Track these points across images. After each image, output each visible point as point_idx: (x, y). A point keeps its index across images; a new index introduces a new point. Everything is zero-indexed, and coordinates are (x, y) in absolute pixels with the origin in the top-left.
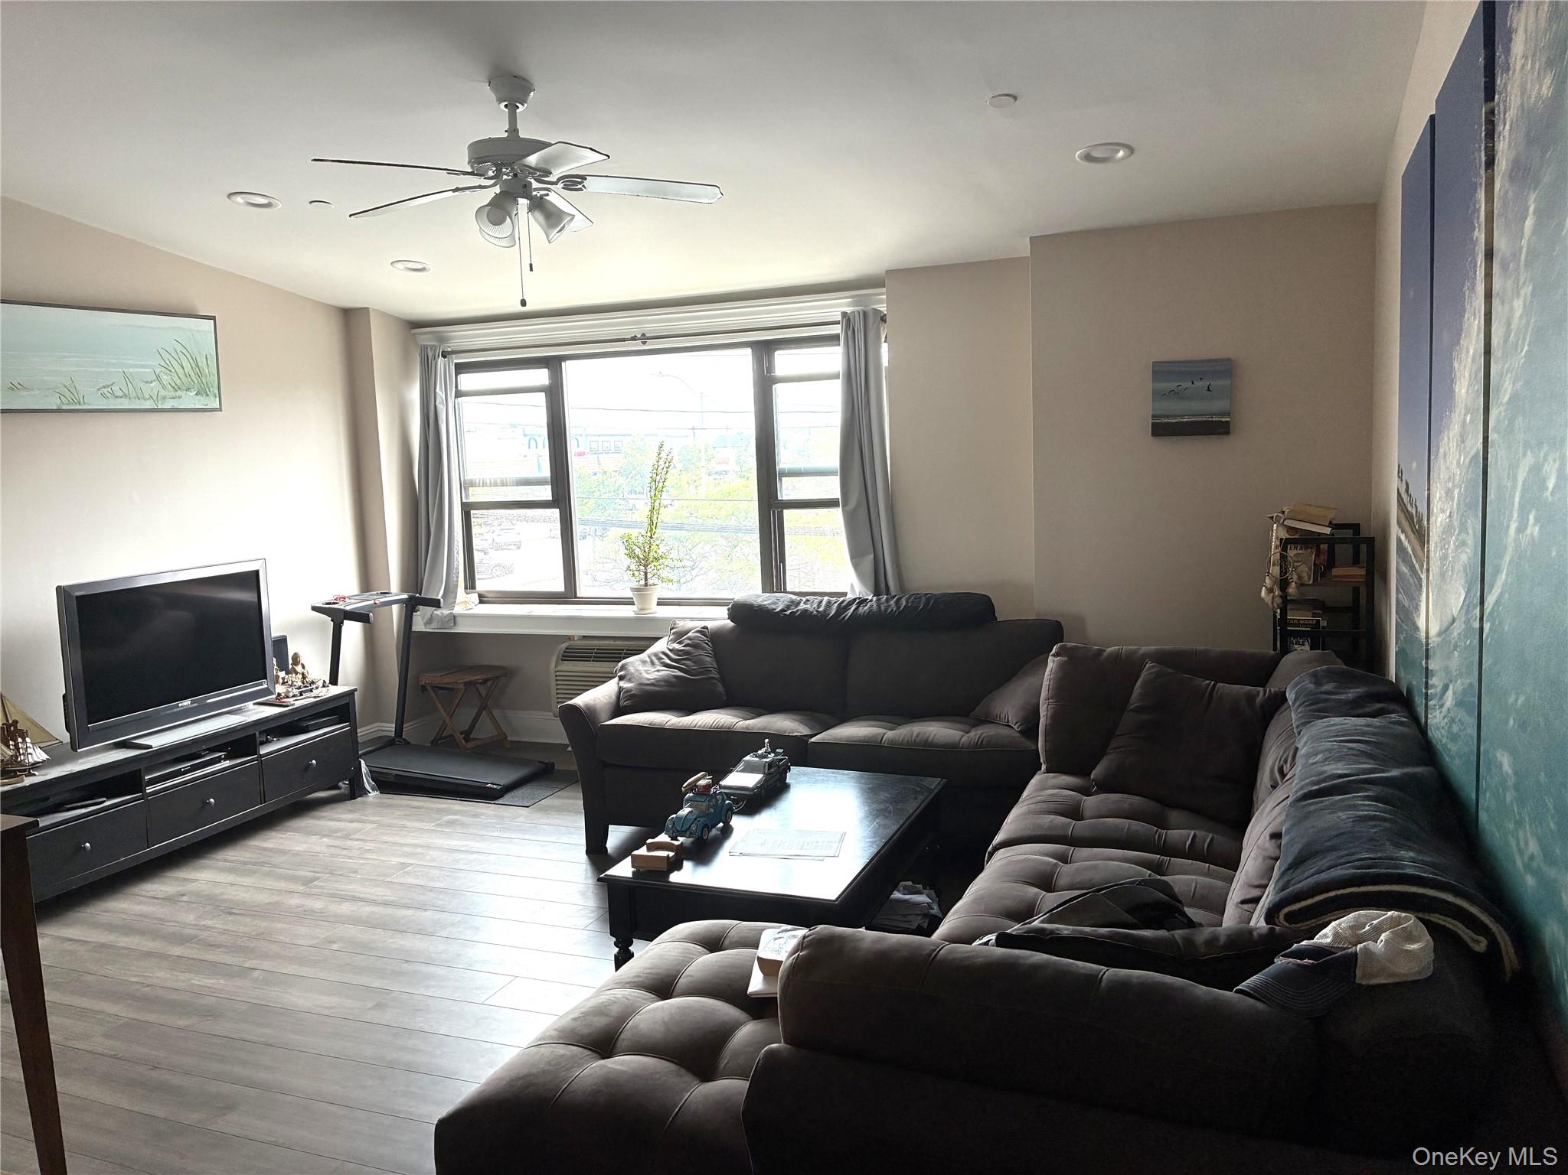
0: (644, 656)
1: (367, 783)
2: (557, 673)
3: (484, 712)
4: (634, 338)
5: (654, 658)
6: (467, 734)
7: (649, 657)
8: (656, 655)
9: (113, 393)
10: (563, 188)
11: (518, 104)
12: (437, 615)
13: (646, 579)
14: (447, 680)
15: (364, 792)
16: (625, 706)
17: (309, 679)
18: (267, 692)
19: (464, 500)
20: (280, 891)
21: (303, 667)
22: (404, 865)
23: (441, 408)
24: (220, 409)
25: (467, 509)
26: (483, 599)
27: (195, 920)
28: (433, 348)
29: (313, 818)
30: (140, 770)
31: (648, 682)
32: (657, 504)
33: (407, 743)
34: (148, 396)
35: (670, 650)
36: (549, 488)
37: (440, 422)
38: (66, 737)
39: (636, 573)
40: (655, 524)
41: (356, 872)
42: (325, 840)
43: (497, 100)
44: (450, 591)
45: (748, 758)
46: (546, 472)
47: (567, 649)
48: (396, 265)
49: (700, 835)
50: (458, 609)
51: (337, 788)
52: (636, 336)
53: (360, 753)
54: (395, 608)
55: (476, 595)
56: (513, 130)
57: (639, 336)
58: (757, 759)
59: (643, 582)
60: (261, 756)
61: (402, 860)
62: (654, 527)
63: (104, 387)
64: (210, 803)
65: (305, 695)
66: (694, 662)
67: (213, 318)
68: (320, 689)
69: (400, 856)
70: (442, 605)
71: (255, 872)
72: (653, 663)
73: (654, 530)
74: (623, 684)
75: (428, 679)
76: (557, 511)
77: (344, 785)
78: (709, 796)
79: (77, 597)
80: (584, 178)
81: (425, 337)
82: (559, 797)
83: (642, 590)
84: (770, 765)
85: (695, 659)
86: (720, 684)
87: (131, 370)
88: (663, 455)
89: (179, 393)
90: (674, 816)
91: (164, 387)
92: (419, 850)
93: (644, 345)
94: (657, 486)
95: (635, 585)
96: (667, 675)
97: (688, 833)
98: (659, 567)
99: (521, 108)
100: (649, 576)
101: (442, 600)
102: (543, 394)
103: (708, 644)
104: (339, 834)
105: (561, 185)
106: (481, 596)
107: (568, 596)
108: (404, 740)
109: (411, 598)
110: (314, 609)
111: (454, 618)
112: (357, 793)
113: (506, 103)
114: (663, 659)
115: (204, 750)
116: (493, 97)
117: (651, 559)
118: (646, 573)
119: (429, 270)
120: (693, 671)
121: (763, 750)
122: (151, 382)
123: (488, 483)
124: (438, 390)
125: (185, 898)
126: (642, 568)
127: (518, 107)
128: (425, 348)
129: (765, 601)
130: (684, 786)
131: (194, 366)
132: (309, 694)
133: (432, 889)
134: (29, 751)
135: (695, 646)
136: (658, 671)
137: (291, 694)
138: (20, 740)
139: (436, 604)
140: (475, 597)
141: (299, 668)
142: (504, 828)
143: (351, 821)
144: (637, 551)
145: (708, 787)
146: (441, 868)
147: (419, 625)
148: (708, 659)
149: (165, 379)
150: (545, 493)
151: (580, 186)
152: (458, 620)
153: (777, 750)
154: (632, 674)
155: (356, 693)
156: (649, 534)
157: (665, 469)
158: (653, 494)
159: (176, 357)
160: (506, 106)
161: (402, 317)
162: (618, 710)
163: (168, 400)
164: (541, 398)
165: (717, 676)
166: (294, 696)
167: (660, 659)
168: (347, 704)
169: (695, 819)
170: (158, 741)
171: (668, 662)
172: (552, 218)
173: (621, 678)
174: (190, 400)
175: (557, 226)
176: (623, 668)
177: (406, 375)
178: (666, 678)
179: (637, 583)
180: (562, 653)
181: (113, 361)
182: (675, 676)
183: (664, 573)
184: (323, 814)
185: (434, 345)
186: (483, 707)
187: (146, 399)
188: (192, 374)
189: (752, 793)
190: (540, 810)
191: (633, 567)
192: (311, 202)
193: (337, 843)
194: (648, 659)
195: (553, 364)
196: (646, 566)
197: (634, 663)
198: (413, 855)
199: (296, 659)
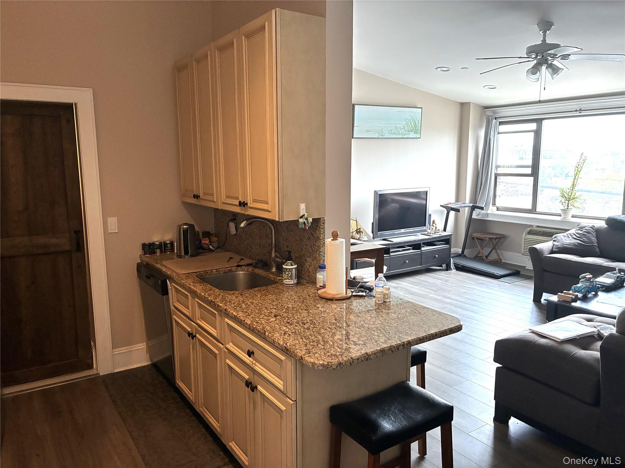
0: (565, 234)
1: (452, 266)
2: (525, 239)
3: (494, 250)
4: (576, 111)
5: (569, 235)
6: (487, 257)
7: (567, 235)
8: (570, 234)
9: (392, 132)
10: (561, 59)
11: (547, 31)
12: (481, 213)
13: (568, 206)
14: (482, 236)
15: (451, 269)
16: (556, 251)
17: (438, 229)
18: (425, 231)
19: (496, 172)
20: (427, 292)
21: (436, 225)
22: (466, 293)
23: (492, 138)
24: (420, 138)
25: (496, 176)
26: (498, 209)
27: (403, 294)
28: (492, 116)
29: (434, 274)
30: (389, 248)
31: (566, 244)
32: (577, 177)
33: (466, 256)
34: (401, 134)
35: (576, 233)
36: (530, 169)
37: (491, 143)
38: (371, 235)
39: (564, 204)
40: (575, 185)
41: (450, 291)
42: (439, 281)
43: (539, 30)
44: (487, 204)
45: (608, 273)
46: (530, 163)
47: (530, 230)
48: (485, 87)
49: (585, 293)
50: (489, 212)
51: (441, 266)
52: (577, 110)
53: (451, 256)
54: (467, 209)
55: (496, 207)
56: (544, 40)
57: (578, 110)
58: (612, 274)
59: (566, 207)
60: (422, 251)
61: (465, 291)
62: (574, 186)
63: (390, 131)
64: (406, 262)
65: (436, 234)
66: (587, 238)
67: (422, 108)
68: (441, 233)
69: (464, 290)
70: (484, 209)
71: (418, 285)
72: (568, 237)
73: (574, 187)
74: (554, 243)
75: (476, 235)
76: (533, 178)
77: (444, 266)
78: (590, 281)
79: (379, 194)
80: (569, 55)
81: (489, 112)
82: (522, 282)
83: (565, 211)
84: (618, 277)
85: (587, 237)
86: (597, 248)
87: (397, 125)
88: (583, 157)
89: (409, 133)
90: (575, 286)
91: (405, 131)
92: (471, 289)
93: (580, 113)
94: (578, 170)
95: (563, 208)
96: (575, 242)
97: (580, 292)
98: (574, 202)
99: (548, 32)
100: (569, 205)
101: (484, 207)
102: (533, 133)
103: (594, 233)
104: (443, 280)
105: (560, 58)
106: (497, 208)
107: (533, 210)
108: (465, 255)
109: (473, 206)
110: (441, 206)
111: (488, 215)
112: (448, 269)
113: (543, 31)
114: (573, 236)
115: (406, 246)
116: (538, 29)
117: (571, 198)
118: (568, 204)
119: (497, 88)
120: (586, 242)
121: (615, 272)
122: (402, 129)
123: (505, 166)
124: (491, 132)
125: (399, 288)
126: (567, 202)
127: (547, 32)
128: (489, 116)
129: (623, 218)
130: (581, 276)
131: (414, 124)
132: (437, 233)
133: (476, 301)
134: (363, 237)
135: (588, 233)
136: (571, 240)
137: (432, 233)
138: (361, 233)
139: (482, 208)
140: (495, 208)
141: (434, 225)
142: (501, 288)
143: (447, 277)
144: (566, 195)
145: (590, 278)
146: (479, 296)
147: (474, 216)
148: (594, 238)
149: (406, 128)
150: (529, 171)
151: (567, 58)
152: (489, 215)
153: (621, 273)
154: (559, 240)
155: (452, 235)
156: (572, 189)
157: (583, 163)
158: (576, 172)
159: (410, 121)
160: (542, 32)
161: (482, 105)
162: (552, 252)
163: (406, 135)
164: (532, 134)
165: (597, 245)
166: (433, 233)
167: (572, 236)
168: (449, 239)
169: (584, 288)
170: (396, 240)
171: (575, 237)
172: (555, 70)
173: (554, 241)
174: (412, 135)
175: (557, 73)
176: (555, 237)
177: (480, 127)
178: (574, 243)
179: (564, 208)
180: (528, 231)
181: (393, 123)
182: (578, 243)
183: (575, 205)
184: (438, 273)
185: (492, 115)
186: (494, 248)
187: (400, 135)
188: (414, 126)
189: (608, 285)
190: (515, 285)
191: (563, 201)
192: (462, 68)
193: (443, 282)
194: (567, 236)
195: (539, 121)
196: (569, 201)
197: (560, 236)
198: (468, 290)
199: (434, 222)
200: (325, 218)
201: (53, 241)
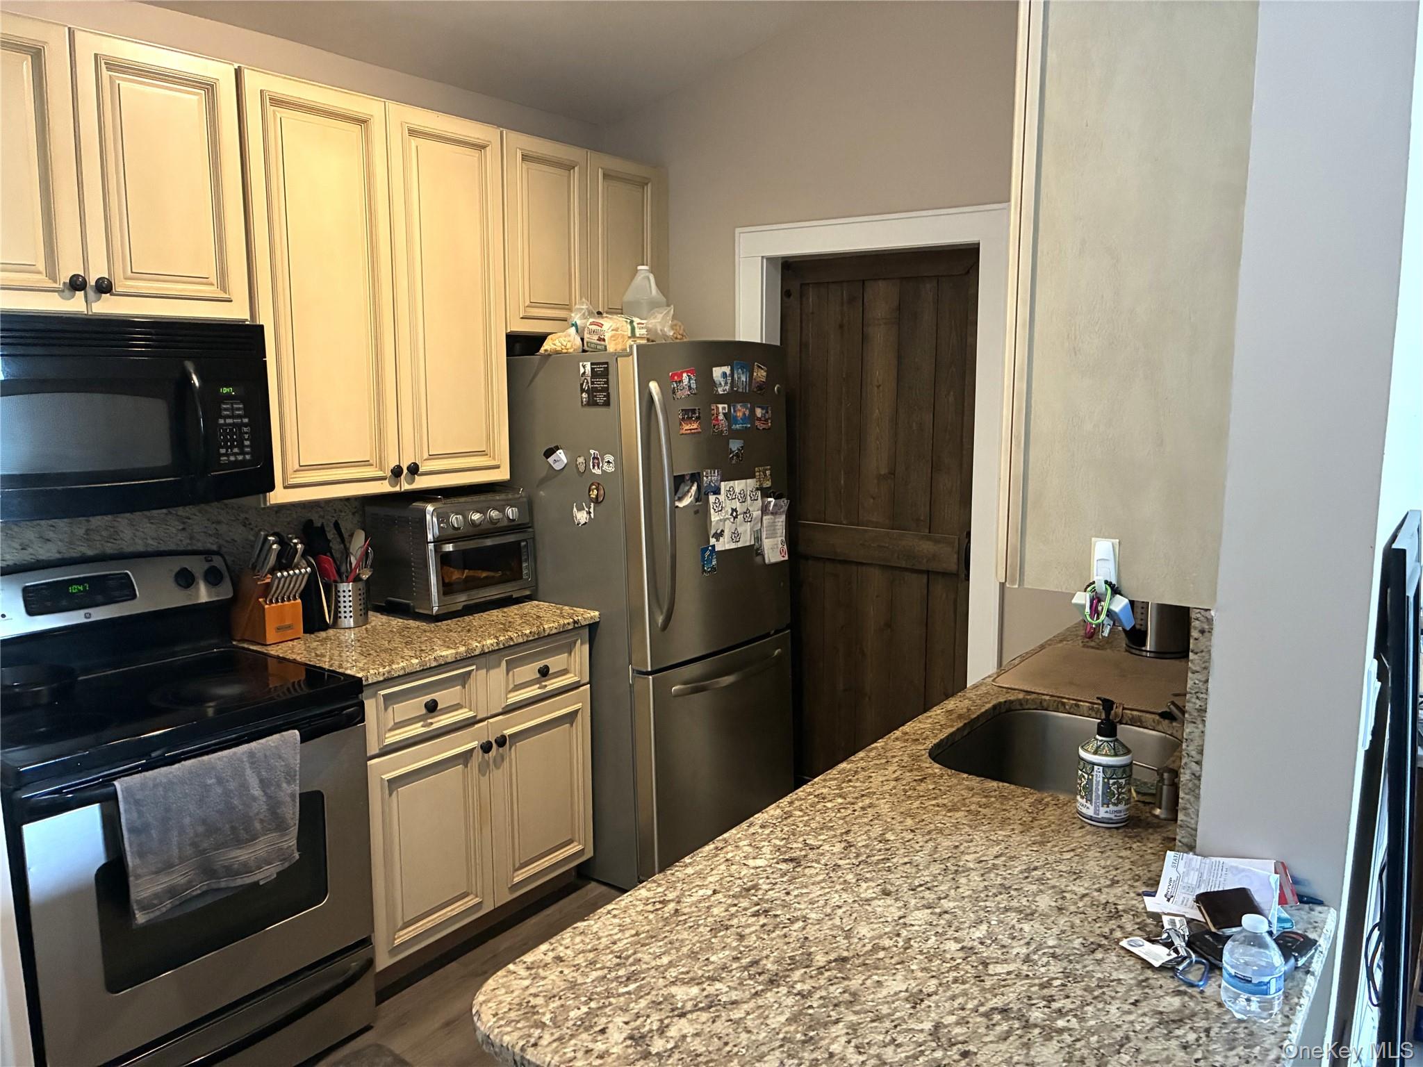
200: (1213, 613)
201: (927, 547)
